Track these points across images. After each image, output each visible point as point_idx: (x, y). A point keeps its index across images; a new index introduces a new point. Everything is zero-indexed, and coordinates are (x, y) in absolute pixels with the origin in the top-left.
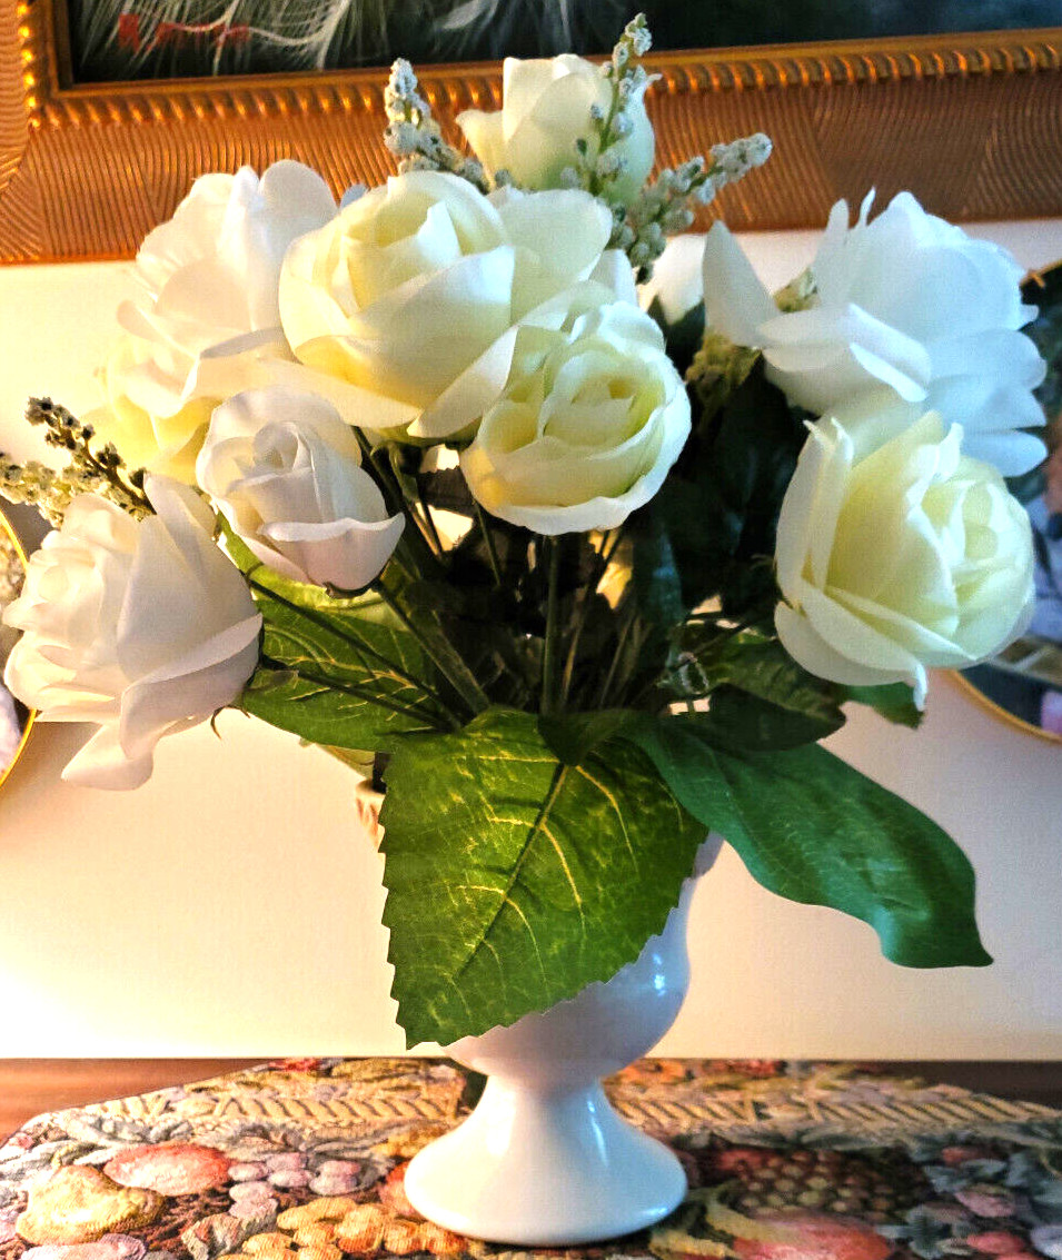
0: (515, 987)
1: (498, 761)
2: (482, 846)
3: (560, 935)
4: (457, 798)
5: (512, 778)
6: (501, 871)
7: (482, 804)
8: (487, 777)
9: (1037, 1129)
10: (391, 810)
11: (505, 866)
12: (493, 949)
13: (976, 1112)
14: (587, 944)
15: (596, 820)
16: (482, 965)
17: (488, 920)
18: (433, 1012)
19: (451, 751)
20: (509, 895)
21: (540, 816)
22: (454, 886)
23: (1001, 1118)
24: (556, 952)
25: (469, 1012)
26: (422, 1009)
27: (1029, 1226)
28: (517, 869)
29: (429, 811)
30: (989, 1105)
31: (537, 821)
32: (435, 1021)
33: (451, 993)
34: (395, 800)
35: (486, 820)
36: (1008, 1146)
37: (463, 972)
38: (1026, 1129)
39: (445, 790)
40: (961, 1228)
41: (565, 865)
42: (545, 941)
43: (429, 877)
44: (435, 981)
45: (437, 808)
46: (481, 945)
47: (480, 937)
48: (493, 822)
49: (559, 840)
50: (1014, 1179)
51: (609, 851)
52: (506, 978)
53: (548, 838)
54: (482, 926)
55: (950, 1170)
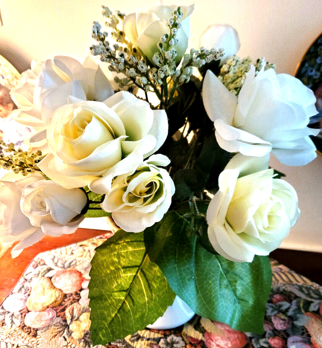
0: (125, 328)
1: (127, 252)
2: (119, 285)
3: (140, 312)
4: (112, 268)
5: (131, 258)
6: (124, 291)
7: (120, 269)
8: (122, 260)
9: (304, 289)
10: (93, 272)
11: (125, 289)
12: (119, 317)
13: (289, 279)
14: (148, 314)
15: (155, 272)
16: (116, 321)
17: (118, 307)
18: (101, 336)
19: (112, 251)
20: (126, 298)
21: (138, 270)
22: (109, 297)
23: (295, 282)
24: (138, 316)
25: (111, 335)
26: (97, 335)
27: (288, 336)
28: (129, 289)
29: (104, 272)
30: (293, 276)
31: (137, 272)
32: (101, 338)
33: (106, 329)
34: (94, 269)
35: (120, 276)
36: (293, 295)
37: (110, 323)
38: (300, 289)
39: (109, 266)
40: (269, 334)
41: (144, 288)
42: (135, 314)
43: (102, 296)
44: (102, 326)
45: (106, 271)
46: (116, 315)
47: (116, 312)
48: (123, 276)
49: (142, 280)
50: (290, 313)
51: (158, 281)
52: (122, 326)
53: (139, 279)
54: (117, 309)
55: (274, 305)
